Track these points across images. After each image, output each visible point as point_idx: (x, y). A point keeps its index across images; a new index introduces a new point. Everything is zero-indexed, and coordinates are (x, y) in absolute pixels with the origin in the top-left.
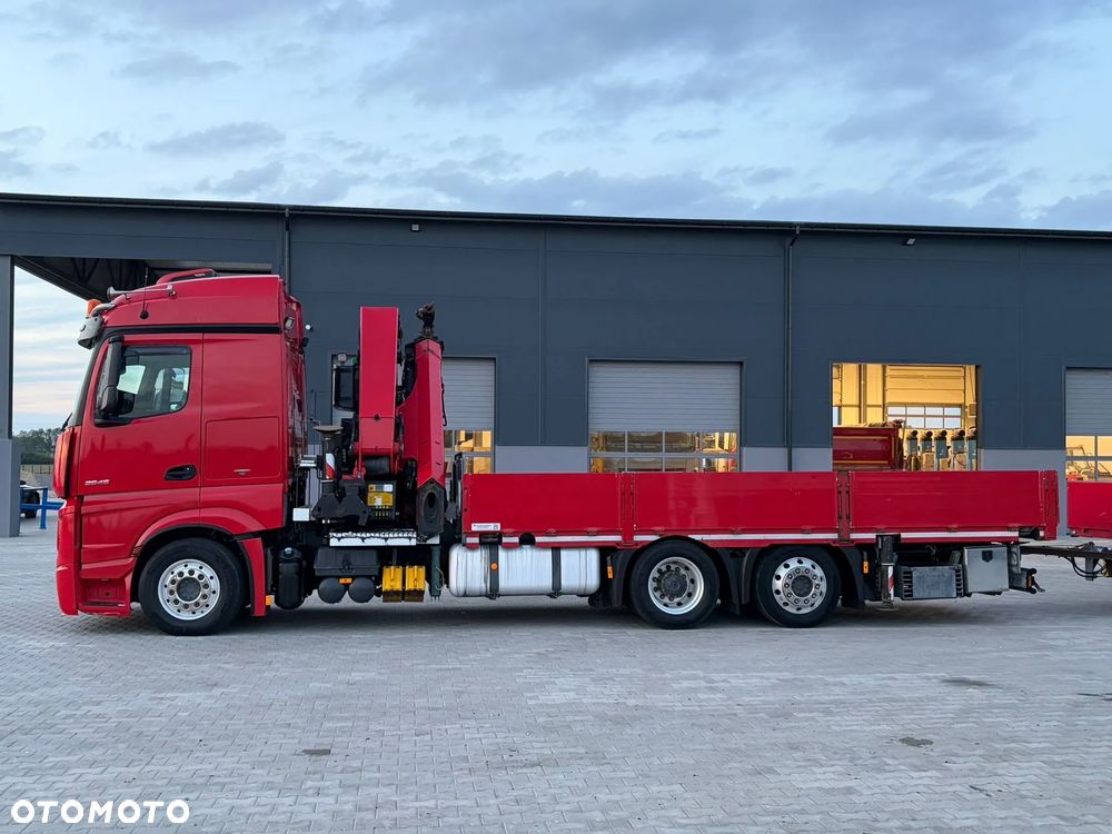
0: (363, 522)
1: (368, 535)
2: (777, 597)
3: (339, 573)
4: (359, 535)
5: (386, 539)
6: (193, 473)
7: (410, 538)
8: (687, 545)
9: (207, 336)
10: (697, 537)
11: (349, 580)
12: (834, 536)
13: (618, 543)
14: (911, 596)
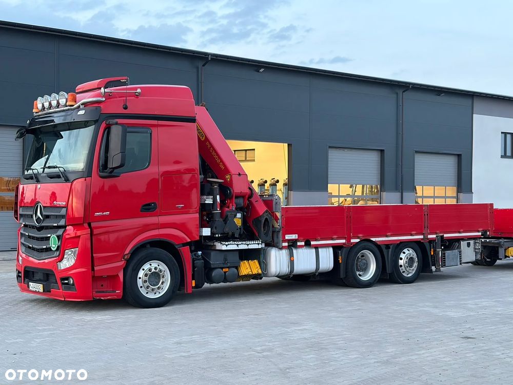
0: (237, 235)
1: (240, 243)
2: (400, 268)
3: (222, 266)
4: (236, 243)
5: (248, 245)
6: (155, 208)
7: (258, 244)
8: (370, 244)
9: (161, 122)
10: (373, 239)
11: (227, 270)
12: (421, 237)
13: (344, 244)
14: (445, 265)
